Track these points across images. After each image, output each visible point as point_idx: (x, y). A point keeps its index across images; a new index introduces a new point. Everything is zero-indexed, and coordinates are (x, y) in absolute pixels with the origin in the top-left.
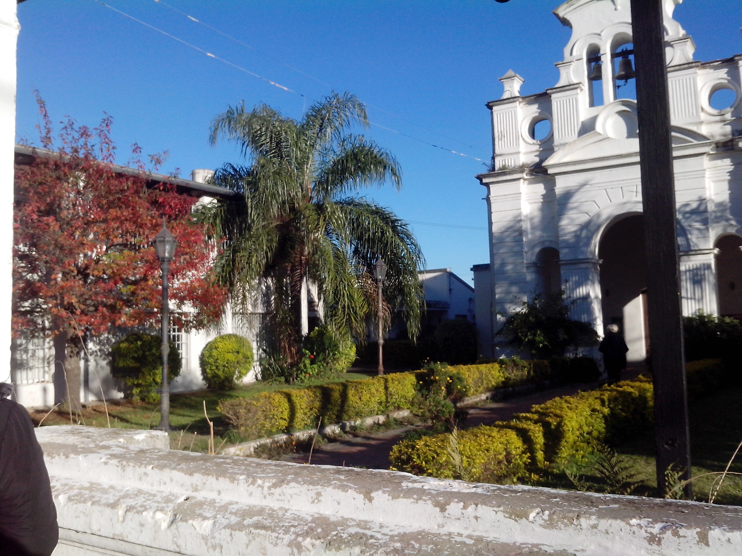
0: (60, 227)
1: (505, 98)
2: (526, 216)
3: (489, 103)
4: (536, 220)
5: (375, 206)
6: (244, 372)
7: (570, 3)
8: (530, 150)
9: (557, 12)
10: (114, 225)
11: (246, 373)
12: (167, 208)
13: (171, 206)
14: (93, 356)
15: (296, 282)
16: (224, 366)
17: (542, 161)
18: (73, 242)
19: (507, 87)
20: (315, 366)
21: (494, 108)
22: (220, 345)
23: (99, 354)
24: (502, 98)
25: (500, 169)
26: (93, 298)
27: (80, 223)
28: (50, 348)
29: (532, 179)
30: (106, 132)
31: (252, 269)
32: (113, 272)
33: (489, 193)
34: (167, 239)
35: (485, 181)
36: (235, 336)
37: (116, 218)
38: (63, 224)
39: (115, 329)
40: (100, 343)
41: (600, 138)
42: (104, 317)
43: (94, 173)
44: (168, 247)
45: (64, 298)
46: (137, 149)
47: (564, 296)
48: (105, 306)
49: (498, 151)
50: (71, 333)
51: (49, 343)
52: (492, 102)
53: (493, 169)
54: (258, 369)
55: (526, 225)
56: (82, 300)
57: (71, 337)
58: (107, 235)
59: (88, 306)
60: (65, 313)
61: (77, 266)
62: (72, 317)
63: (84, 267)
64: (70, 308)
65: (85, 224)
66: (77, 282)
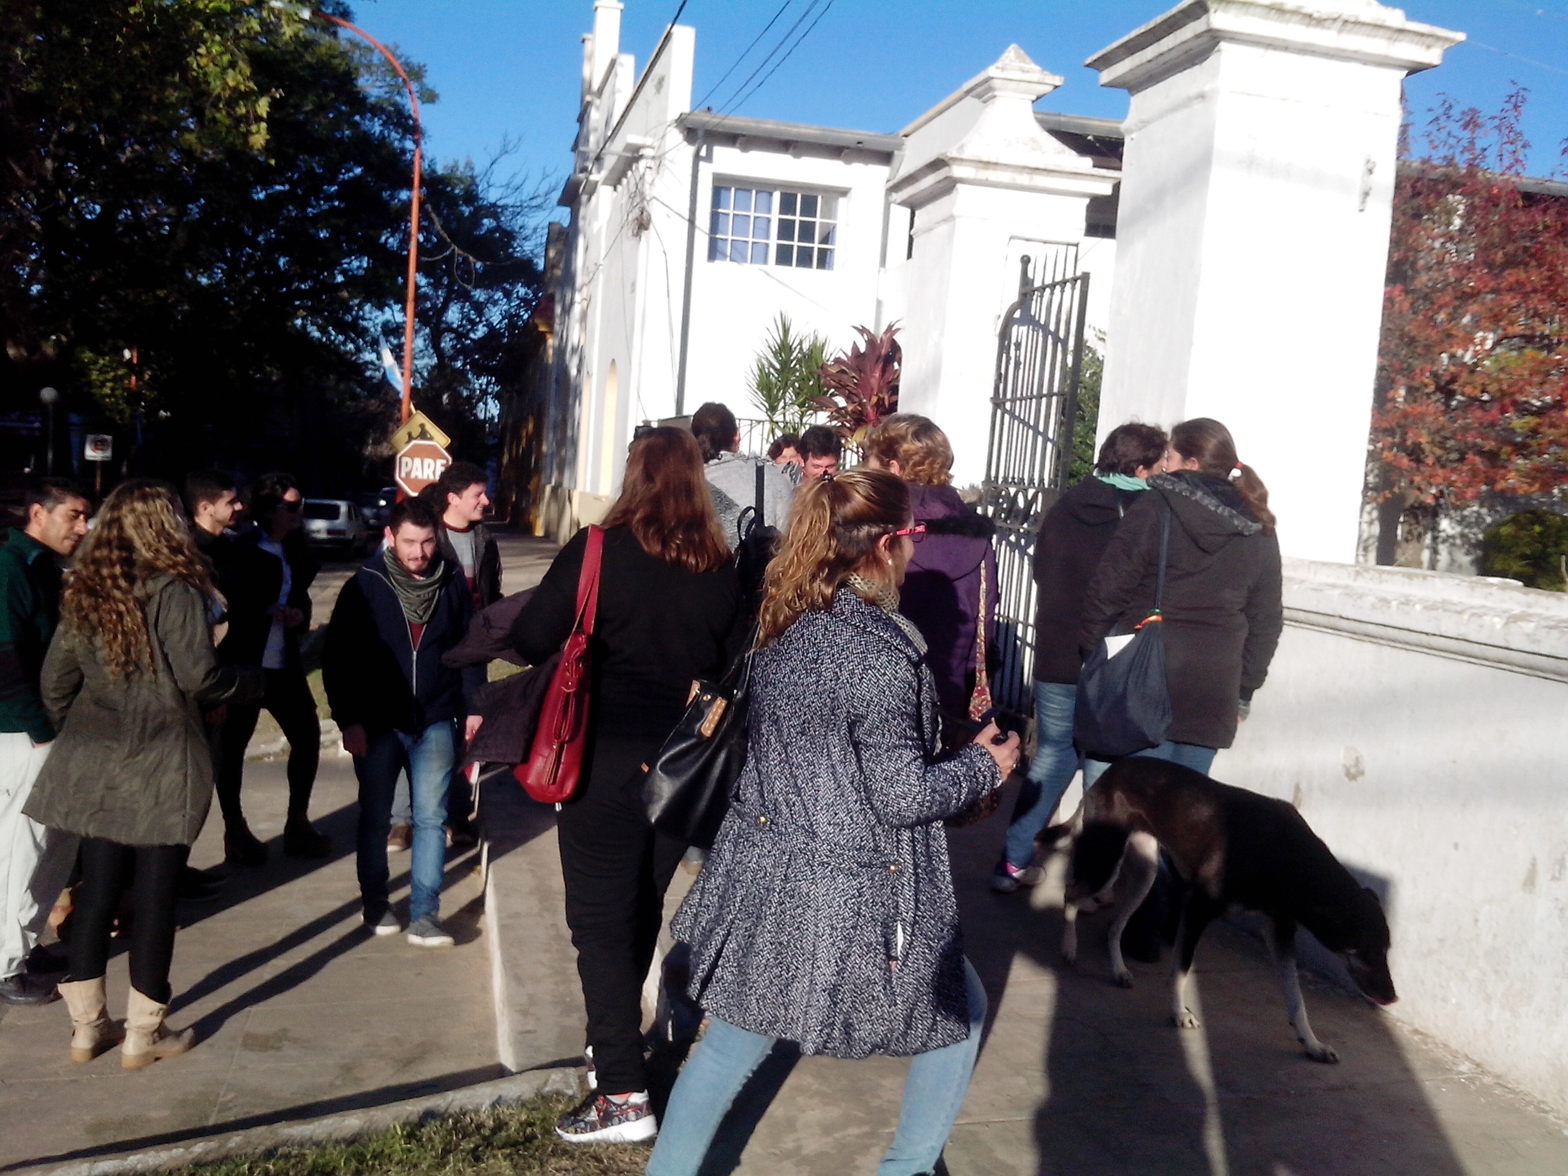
0: (1412, 305)
10: (1510, 300)
14: (1447, 544)
18: (1433, 334)
23: (1458, 541)
26: (1460, 438)
27: (1448, 299)
28: (1371, 523)
30: (1513, 120)
32: (1501, 390)
37: (1517, 287)
38: (1418, 298)
39: (1496, 498)
40: (1462, 521)
42: (1474, 472)
43: (1483, 202)
45: (1406, 433)
48: (1480, 452)
50: (1412, 497)
51: (1370, 513)
56: (1438, 439)
57: (1412, 507)
58: (1496, 319)
59: (1449, 451)
60: (1405, 461)
61: (1435, 375)
62: (1418, 469)
63: (1448, 378)
64: (1415, 454)
65: (1457, 298)
66: (1433, 406)
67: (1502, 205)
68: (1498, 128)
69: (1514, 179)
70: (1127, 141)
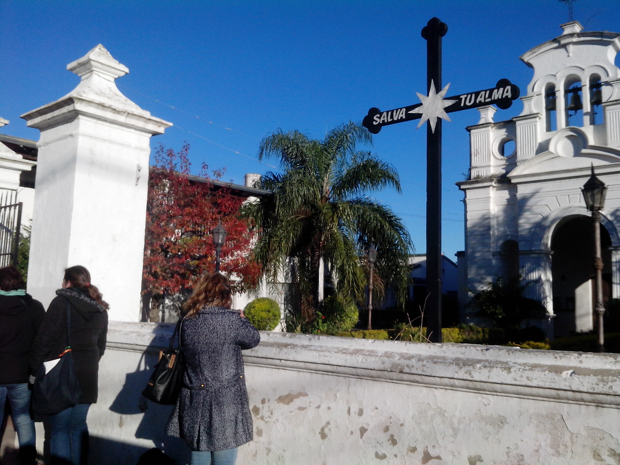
0: (152, 219)
1: (481, 123)
2: (494, 215)
3: (468, 127)
4: (501, 219)
5: (377, 204)
6: (273, 326)
7: (533, 51)
8: (499, 164)
9: (522, 58)
10: (187, 219)
11: (275, 327)
12: (223, 207)
13: (225, 206)
14: (168, 309)
15: (315, 260)
16: (259, 321)
17: (507, 173)
18: (160, 230)
19: (483, 115)
20: (325, 324)
21: (472, 131)
22: (257, 305)
23: (172, 307)
24: (478, 124)
25: (475, 178)
26: (171, 269)
27: (165, 217)
29: (500, 186)
30: (185, 155)
31: (282, 251)
32: (185, 251)
33: (466, 197)
34: (221, 231)
35: (463, 187)
36: (267, 299)
37: (189, 214)
38: (154, 217)
39: (185, 290)
40: (173, 300)
41: (552, 156)
42: (177, 282)
43: (176, 183)
44: (221, 236)
46: (205, 166)
47: (521, 279)
48: (179, 274)
49: (473, 164)
50: (155, 291)
52: (469, 127)
53: (470, 178)
54: (284, 325)
55: (493, 223)
56: (163, 269)
57: (155, 295)
58: (182, 225)
59: (167, 273)
60: (151, 278)
61: (161, 246)
62: (157, 281)
63: (166, 247)
64: (155, 275)
65: (168, 217)
66: (161, 257)
67: (183, 184)
68: (180, 157)
69: (186, 175)
70: (39, 150)
